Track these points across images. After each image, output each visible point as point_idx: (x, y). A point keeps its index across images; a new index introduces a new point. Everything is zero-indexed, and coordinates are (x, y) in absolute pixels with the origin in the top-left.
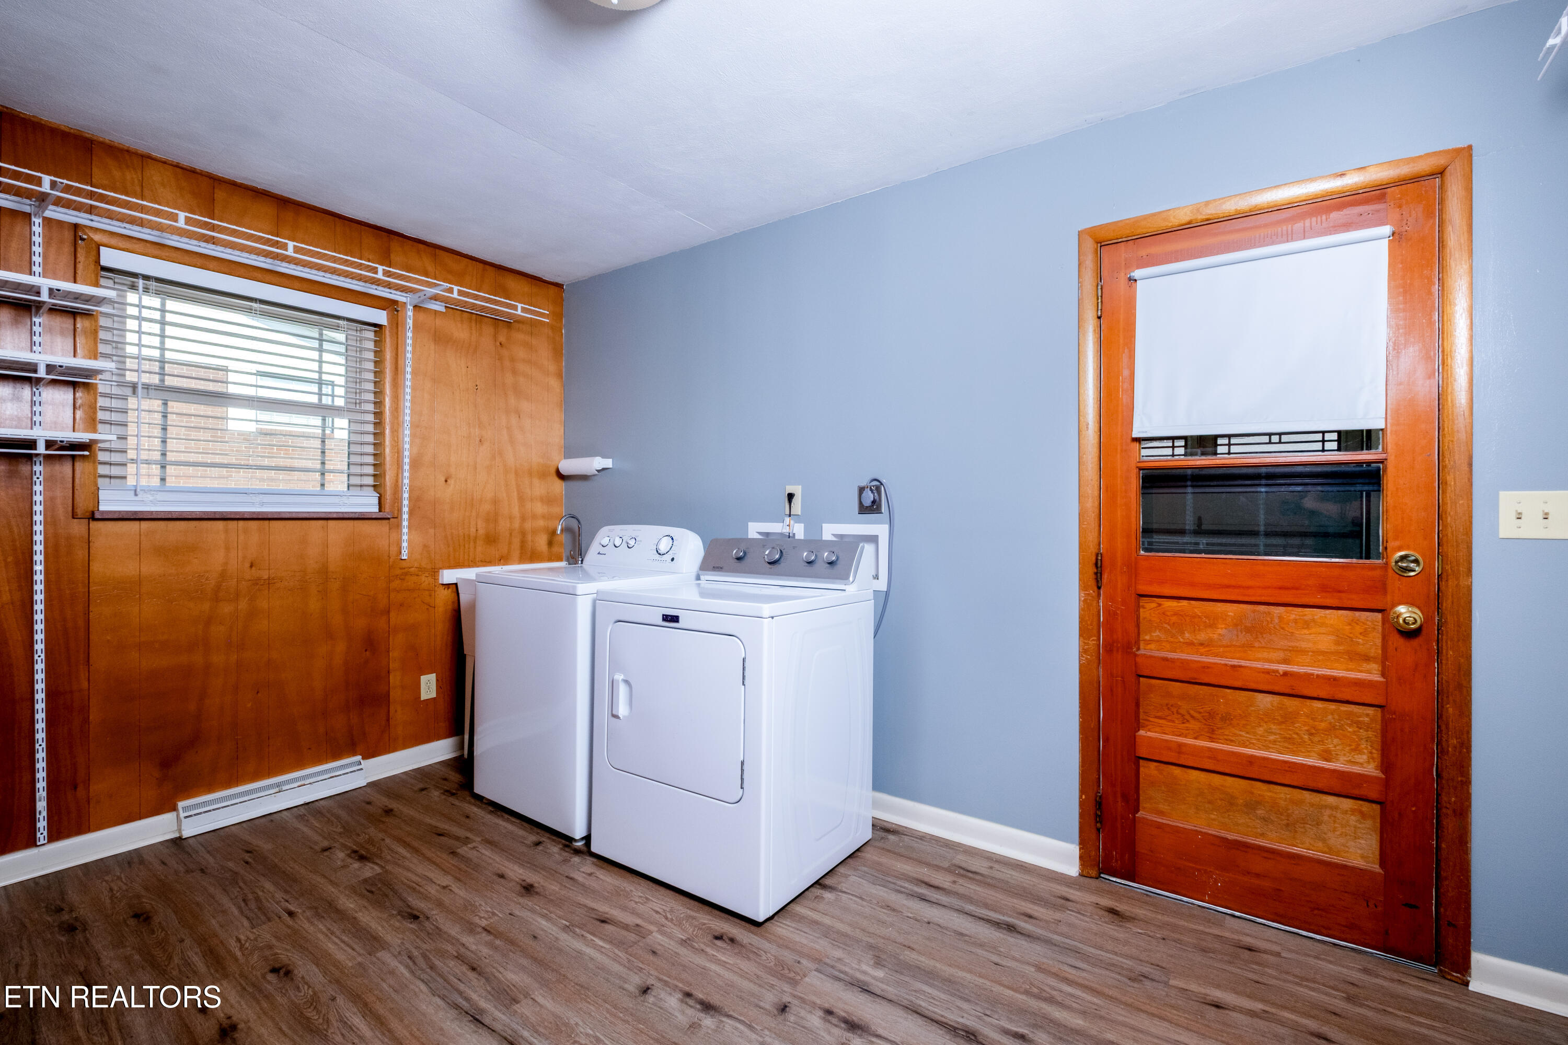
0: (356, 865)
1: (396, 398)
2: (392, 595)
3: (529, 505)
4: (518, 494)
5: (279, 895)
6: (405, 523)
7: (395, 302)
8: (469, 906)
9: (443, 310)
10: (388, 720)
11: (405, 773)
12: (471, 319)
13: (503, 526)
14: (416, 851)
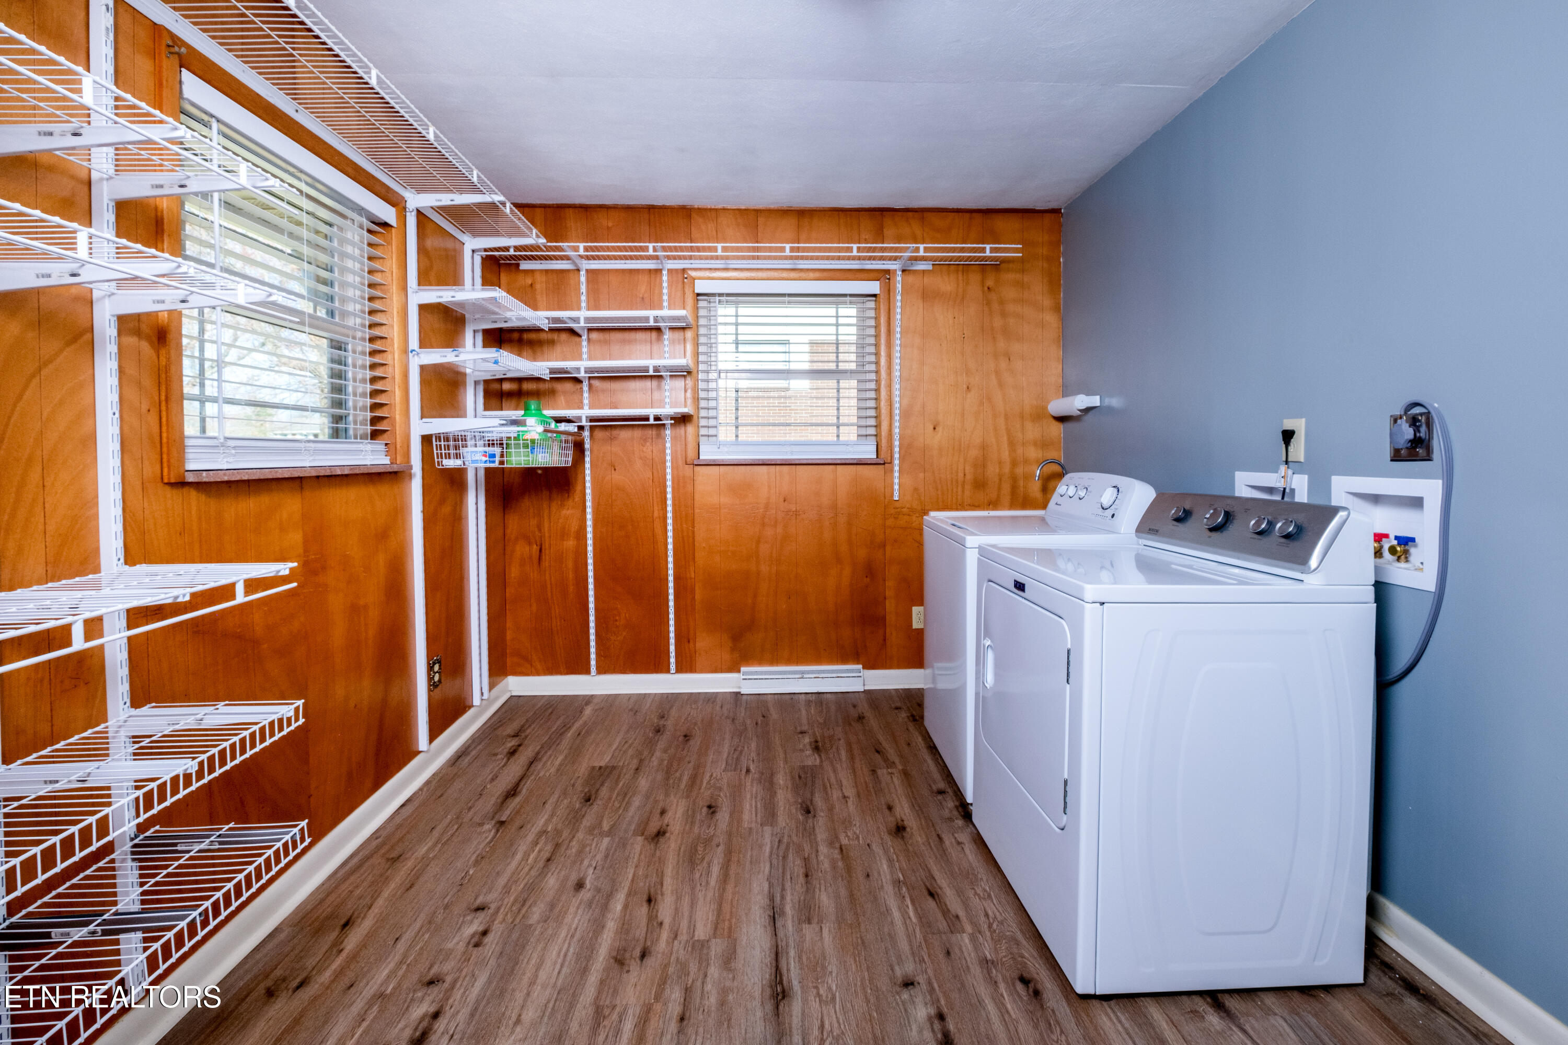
0: (809, 752)
1: (889, 357)
2: (888, 531)
3: (1020, 451)
4: (1009, 439)
5: (753, 755)
6: (897, 468)
7: (887, 271)
8: (847, 823)
9: (930, 267)
10: (885, 640)
11: (896, 690)
12: (957, 271)
13: (992, 471)
14: (852, 758)
